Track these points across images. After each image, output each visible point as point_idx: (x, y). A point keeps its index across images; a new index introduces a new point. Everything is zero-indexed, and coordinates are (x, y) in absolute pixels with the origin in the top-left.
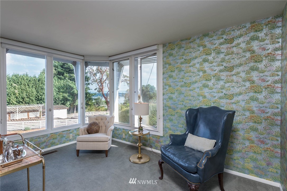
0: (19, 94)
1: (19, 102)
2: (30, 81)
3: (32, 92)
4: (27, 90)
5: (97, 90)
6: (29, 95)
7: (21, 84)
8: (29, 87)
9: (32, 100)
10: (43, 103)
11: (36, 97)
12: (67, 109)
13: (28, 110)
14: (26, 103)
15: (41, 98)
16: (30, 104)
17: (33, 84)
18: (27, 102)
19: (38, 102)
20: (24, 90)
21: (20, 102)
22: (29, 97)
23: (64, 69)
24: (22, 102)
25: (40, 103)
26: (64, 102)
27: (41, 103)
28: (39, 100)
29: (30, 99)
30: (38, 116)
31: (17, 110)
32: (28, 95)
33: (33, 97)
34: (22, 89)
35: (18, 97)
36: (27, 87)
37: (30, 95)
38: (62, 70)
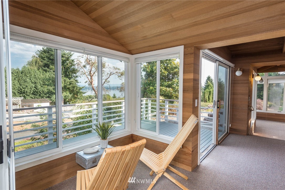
3: (14, 85)
5: (87, 83)
11: (19, 90)
12: (49, 103)
17: (16, 76)
19: (21, 95)
26: (50, 95)
33: (15, 90)
38: (48, 61)
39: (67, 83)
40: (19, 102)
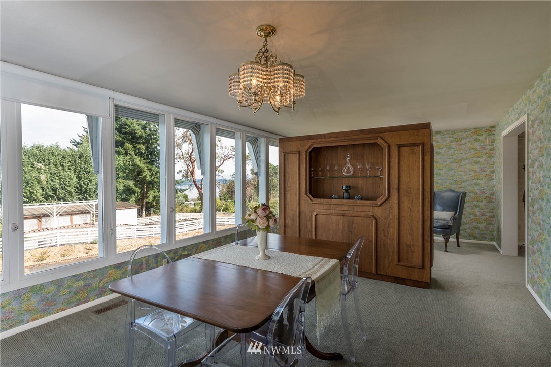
0: (47, 182)
1: (47, 198)
2: (63, 157)
3: (70, 178)
4: (60, 175)
5: (181, 174)
6: (65, 185)
7: (49, 164)
8: (64, 169)
9: (70, 193)
10: (89, 198)
11: (77, 188)
12: (137, 209)
13: (70, 211)
14: (59, 199)
15: (86, 189)
16: (66, 201)
17: (71, 163)
18: (61, 196)
19: (80, 196)
20: (55, 174)
21: (48, 196)
22: (65, 187)
23: (122, 136)
24: (52, 197)
25: (83, 198)
26: (127, 195)
27: (86, 199)
28: (83, 193)
29: (67, 192)
30: (88, 221)
31: (55, 211)
32: (62, 183)
33: (71, 187)
34: (51, 173)
35: (45, 187)
36: (60, 168)
37: (67, 184)
38: (120, 136)
39: (156, 174)
40: (93, 208)
